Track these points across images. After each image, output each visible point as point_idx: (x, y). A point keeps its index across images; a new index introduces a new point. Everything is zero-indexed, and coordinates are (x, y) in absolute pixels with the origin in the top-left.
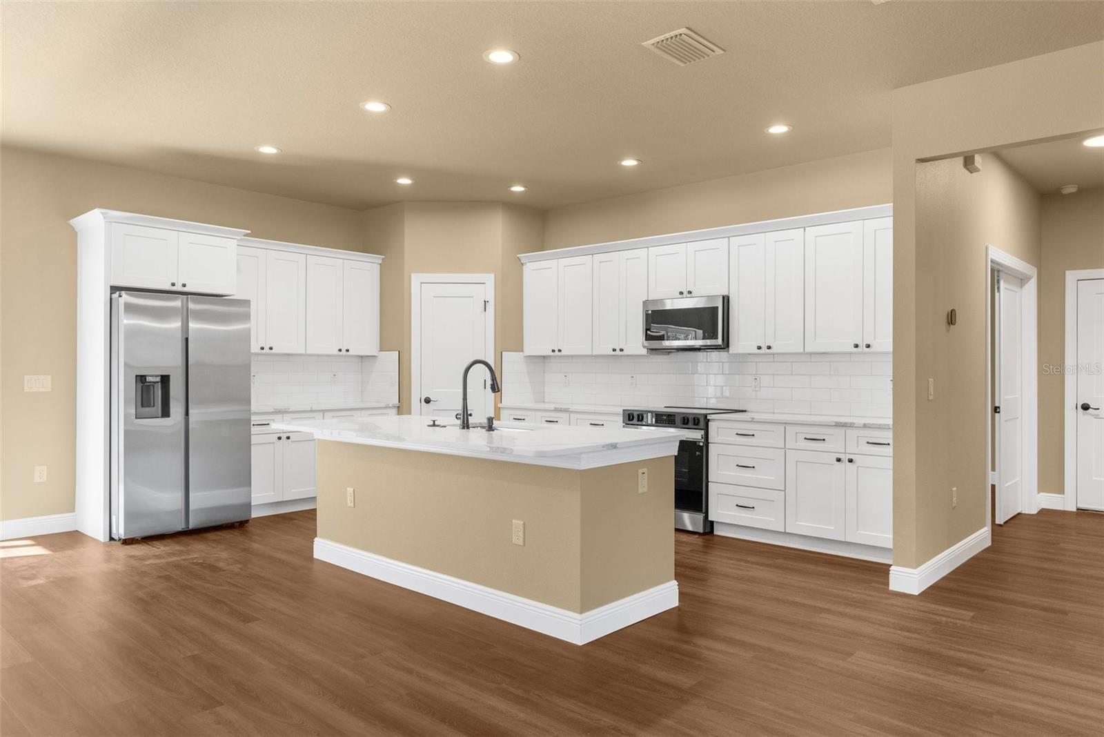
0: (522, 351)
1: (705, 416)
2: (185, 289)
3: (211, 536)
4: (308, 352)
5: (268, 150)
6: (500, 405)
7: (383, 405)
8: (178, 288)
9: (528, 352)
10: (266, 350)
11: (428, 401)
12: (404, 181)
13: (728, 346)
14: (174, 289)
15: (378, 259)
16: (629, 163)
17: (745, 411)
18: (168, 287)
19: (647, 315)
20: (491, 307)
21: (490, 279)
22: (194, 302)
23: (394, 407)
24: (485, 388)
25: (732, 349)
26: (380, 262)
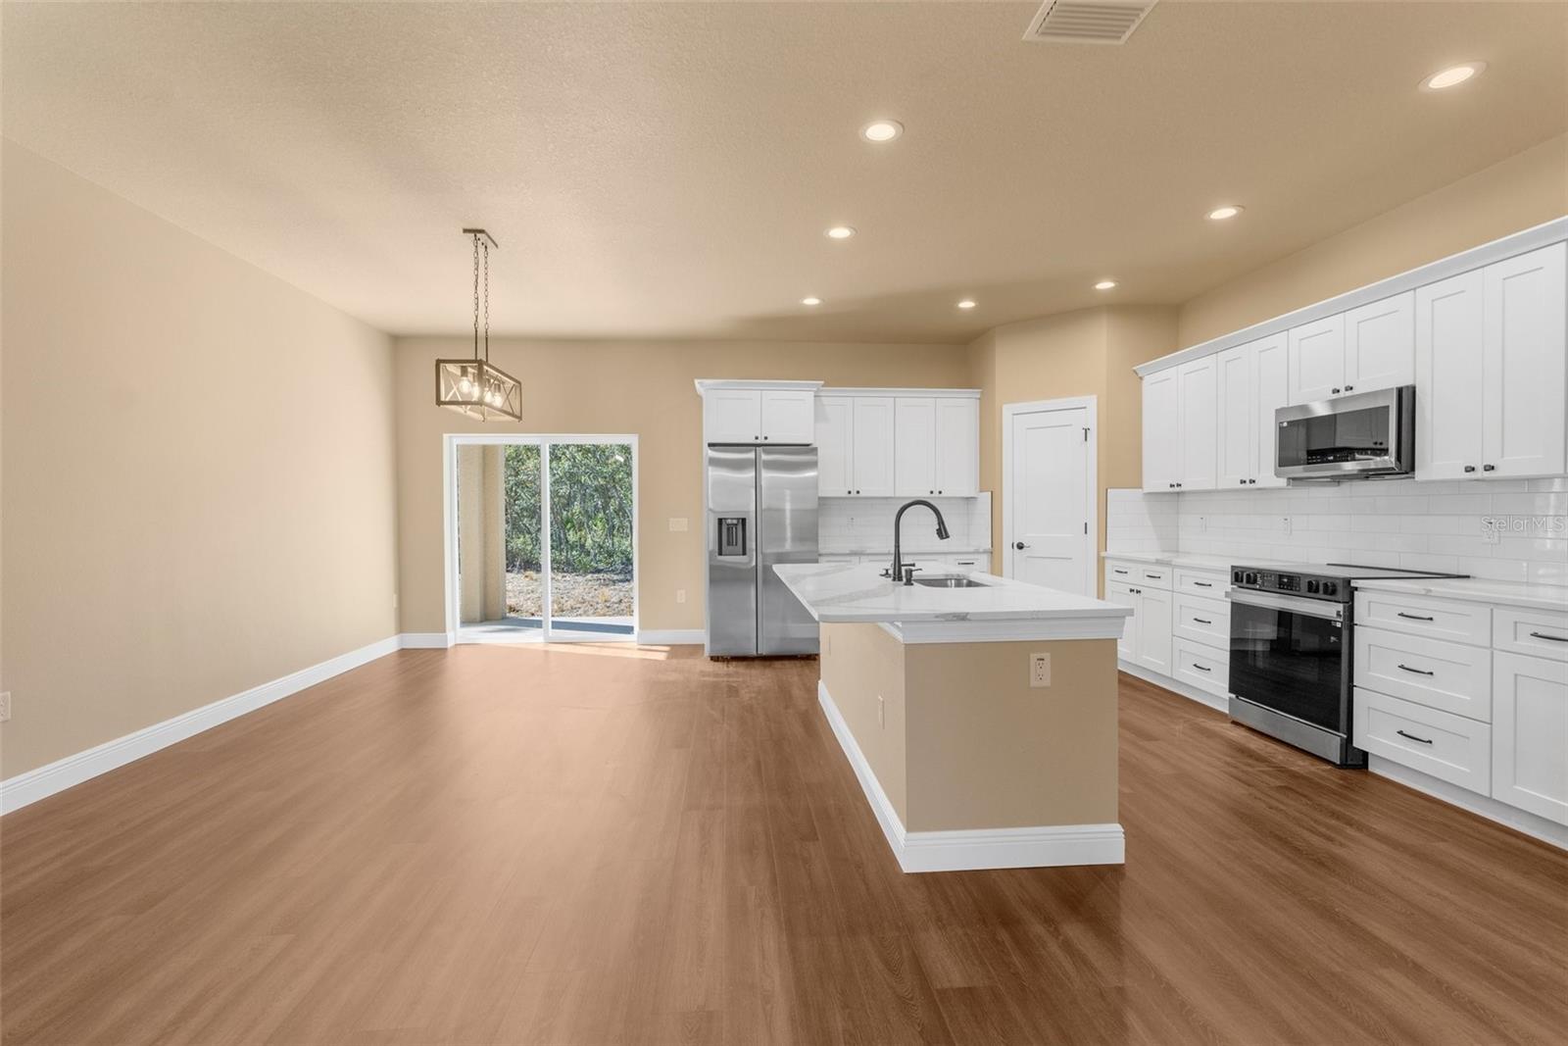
0: (1141, 488)
1: (1348, 581)
2: (767, 442)
3: (778, 664)
4: (897, 495)
5: (811, 301)
6: (1103, 554)
7: (972, 549)
8: (761, 441)
9: (1146, 490)
10: (854, 494)
11: (1020, 547)
12: (967, 304)
13: (1413, 469)
14: (758, 442)
15: (976, 393)
16: (1224, 213)
17: (1468, 577)
18: (752, 441)
19: (1281, 429)
20: (1093, 436)
21: (1091, 402)
22: (767, 453)
23: (985, 552)
24: (1086, 533)
25: (1420, 474)
26: (979, 396)
